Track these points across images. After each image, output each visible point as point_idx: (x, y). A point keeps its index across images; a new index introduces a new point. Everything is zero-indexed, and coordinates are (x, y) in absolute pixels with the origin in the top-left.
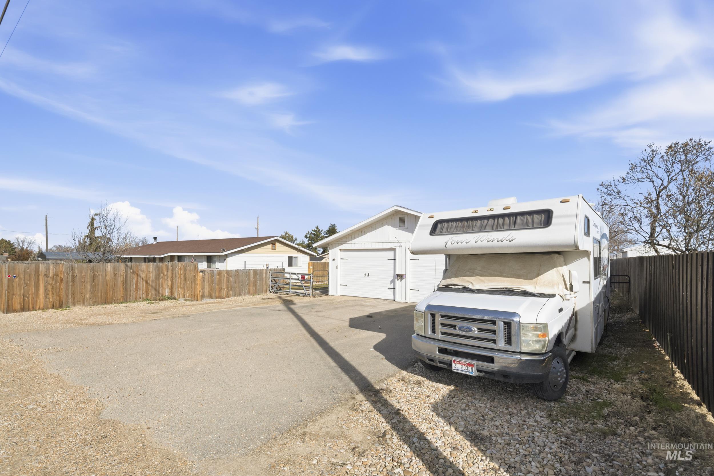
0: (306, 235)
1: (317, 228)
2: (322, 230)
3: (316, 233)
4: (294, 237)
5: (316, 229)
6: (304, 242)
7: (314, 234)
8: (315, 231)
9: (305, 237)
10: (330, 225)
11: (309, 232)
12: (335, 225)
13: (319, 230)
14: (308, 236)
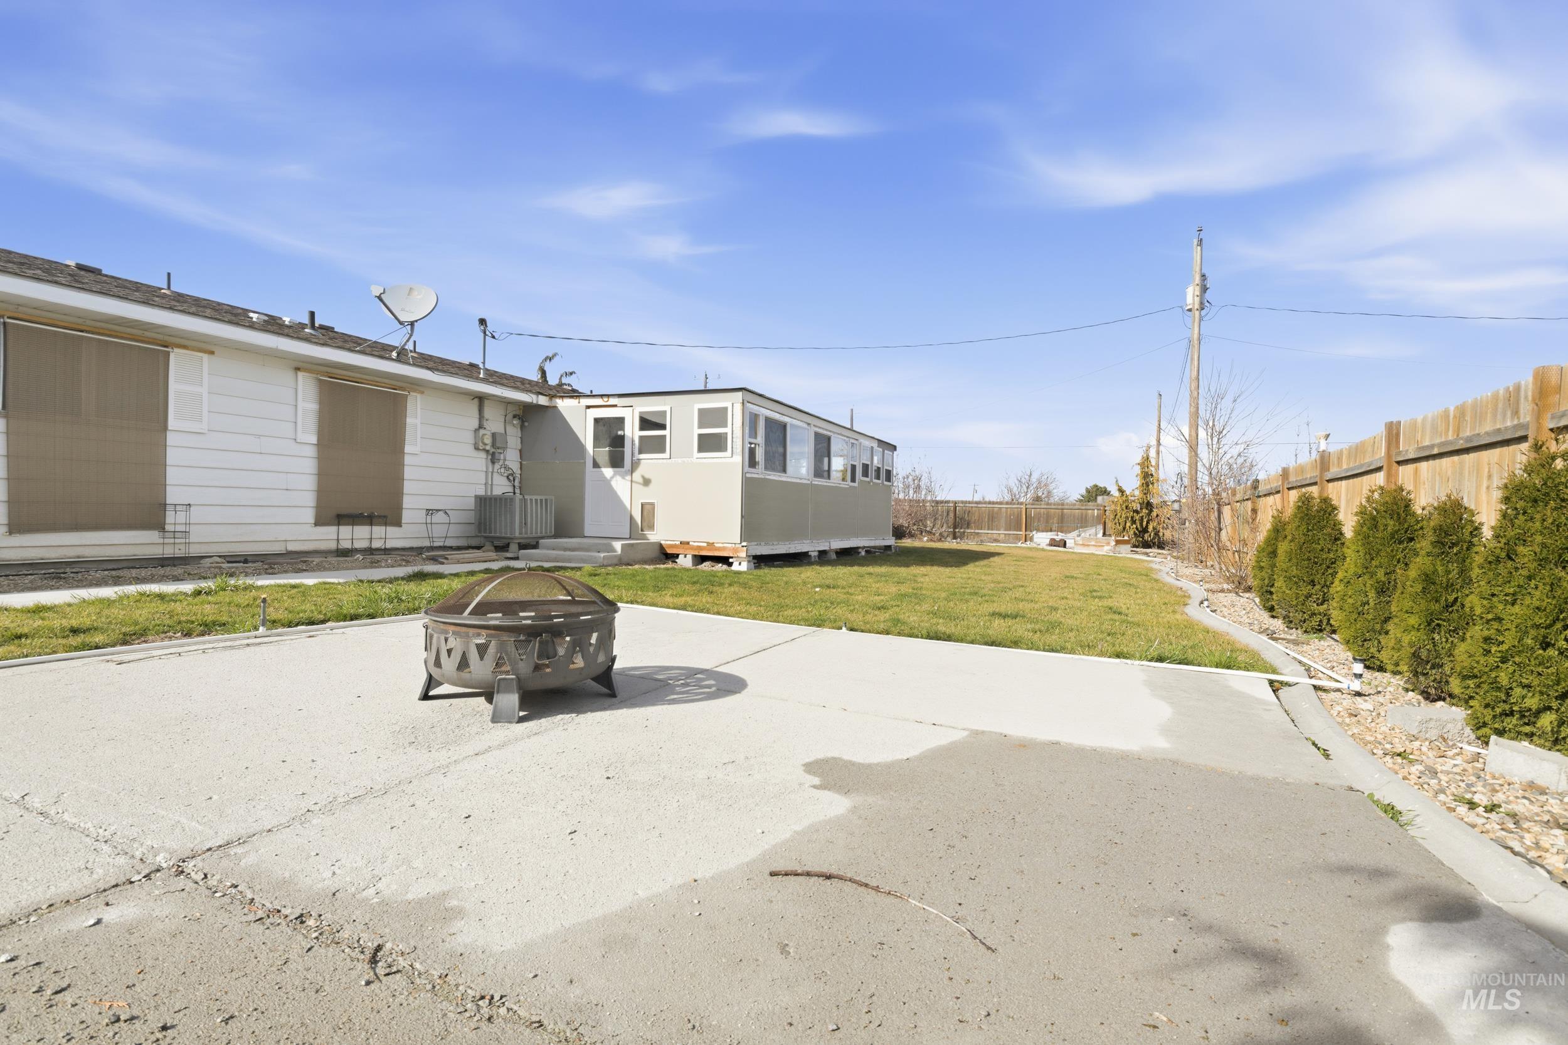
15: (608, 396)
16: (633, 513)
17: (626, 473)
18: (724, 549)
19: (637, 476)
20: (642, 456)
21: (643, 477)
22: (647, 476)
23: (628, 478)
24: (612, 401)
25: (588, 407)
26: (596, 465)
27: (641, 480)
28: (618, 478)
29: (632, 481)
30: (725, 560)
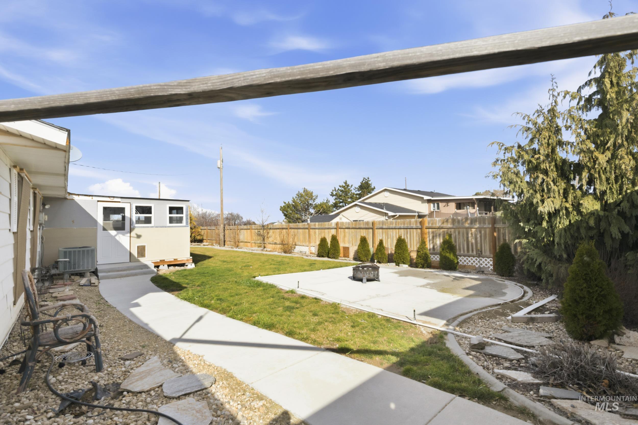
0: (332, 193)
1: (346, 183)
2: (352, 186)
3: (345, 189)
4: (313, 195)
5: (344, 185)
6: (329, 201)
7: (342, 191)
8: (343, 187)
9: (331, 195)
10: (362, 180)
11: (335, 188)
12: (368, 178)
13: (348, 186)
14: (334, 193)
15: (114, 197)
16: (131, 251)
17: (127, 233)
18: (182, 260)
19: (133, 234)
20: (136, 225)
21: (136, 234)
22: (139, 234)
23: (129, 235)
24: (116, 200)
25: (98, 201)
26: (104, 229)
27: (136, 236)
28: (121, 235)
29: (130, 237)
30: (183, 265)
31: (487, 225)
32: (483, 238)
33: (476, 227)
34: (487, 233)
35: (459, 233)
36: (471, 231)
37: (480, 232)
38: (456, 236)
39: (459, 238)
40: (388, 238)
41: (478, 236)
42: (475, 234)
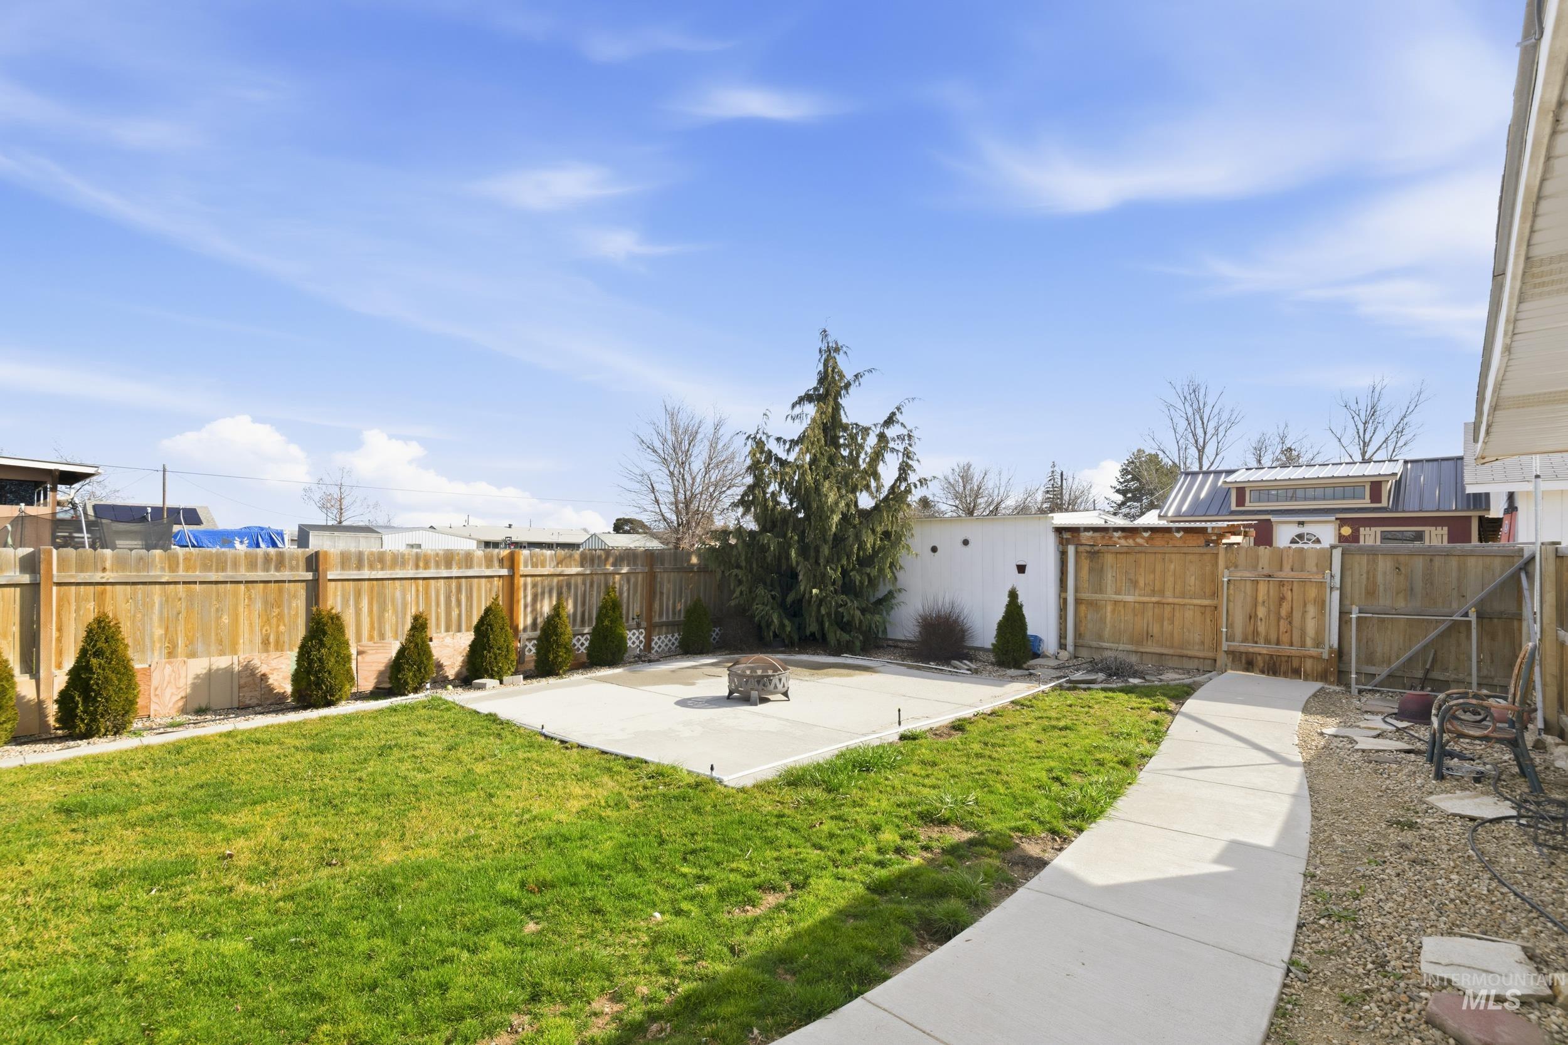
31: (639, 569)
32: (631, 592)
33: (623, 571)
34: (639, 583)
35: (592, 585)
36: (614, 578)
37: (628, 581)
38: (585, 591)
39: (591, 595)
40: (383, 610)
41: (625, 589)
42: (620, 584)
